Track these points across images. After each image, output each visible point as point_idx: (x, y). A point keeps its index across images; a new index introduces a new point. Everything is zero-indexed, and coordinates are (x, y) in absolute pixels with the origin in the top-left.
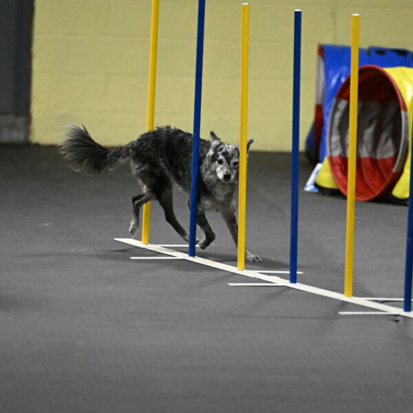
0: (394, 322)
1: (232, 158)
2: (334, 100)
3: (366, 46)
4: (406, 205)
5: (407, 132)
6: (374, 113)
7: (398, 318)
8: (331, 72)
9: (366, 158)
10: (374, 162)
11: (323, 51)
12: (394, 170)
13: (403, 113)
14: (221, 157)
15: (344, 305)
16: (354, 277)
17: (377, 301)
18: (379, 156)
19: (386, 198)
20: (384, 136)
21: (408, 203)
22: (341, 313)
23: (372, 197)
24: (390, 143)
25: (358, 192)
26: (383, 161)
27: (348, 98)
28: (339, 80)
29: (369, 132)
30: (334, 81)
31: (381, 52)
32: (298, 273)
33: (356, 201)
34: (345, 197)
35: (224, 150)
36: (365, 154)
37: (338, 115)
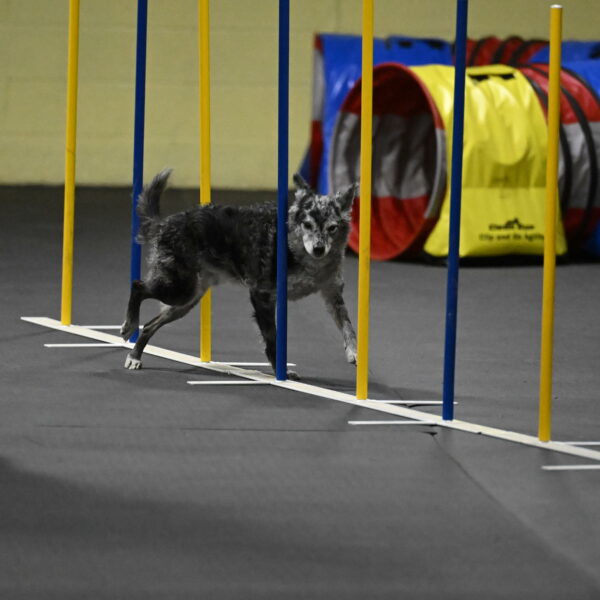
0: (429, 436)
1: (325, 220)
2: (338, 114)
3: (383, 35)
4: (444, 265)
5: (444, 159)
6: (397, 133)
7: (435, 429)
8: (333, 73)
9: (385, 199)
10: (397, 203)
11: (322, 43)
12: (427, 214)
13: (438, 132)
14: (309, 219)
15: (356, 412)
16: (370, 370)
17: (404, 405)
18: (404, 195)
19: (415, 255)
20: (411, 165)
21: (448, 263)
22: (350, 422)
23: (395, 253)
24: (420, 177)
25: (374, 246)
26: (411, 201)
27: (358, 111)
28: (345, 85)
29: (389, 160)
30: (338, 87)
31: (405, 43)
32: (288, 364)
33: (371, 260)
34: (356, 255)
35: (313, 207)
36: (384, 192)
37: (344, 136)
